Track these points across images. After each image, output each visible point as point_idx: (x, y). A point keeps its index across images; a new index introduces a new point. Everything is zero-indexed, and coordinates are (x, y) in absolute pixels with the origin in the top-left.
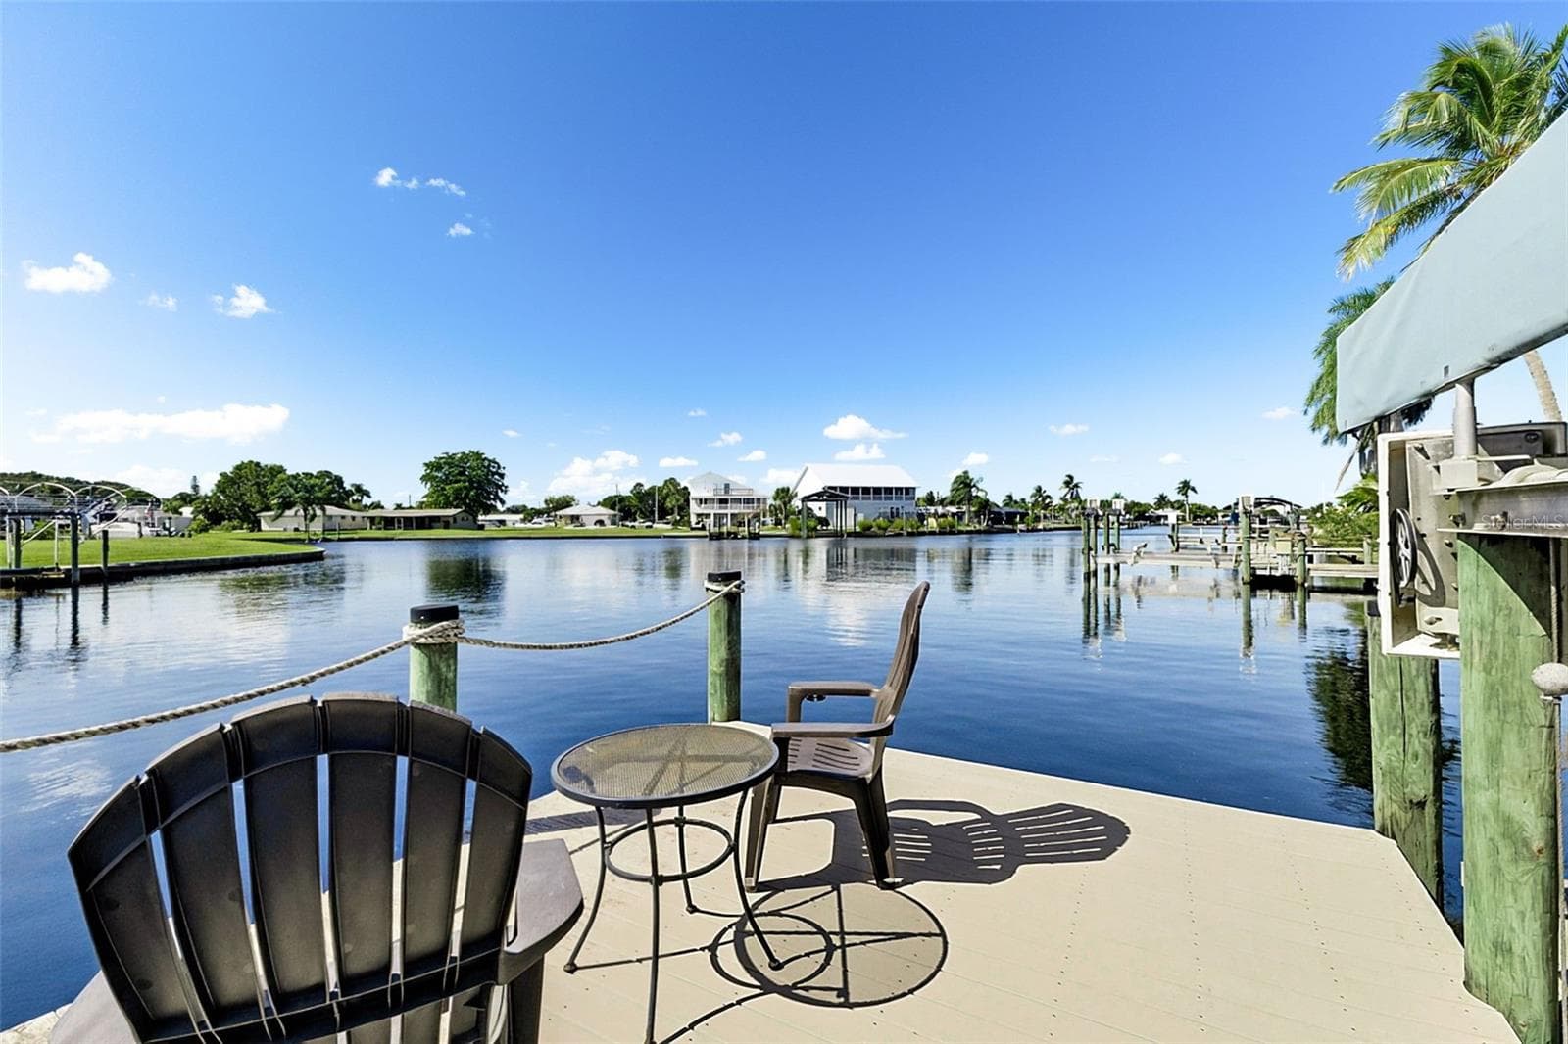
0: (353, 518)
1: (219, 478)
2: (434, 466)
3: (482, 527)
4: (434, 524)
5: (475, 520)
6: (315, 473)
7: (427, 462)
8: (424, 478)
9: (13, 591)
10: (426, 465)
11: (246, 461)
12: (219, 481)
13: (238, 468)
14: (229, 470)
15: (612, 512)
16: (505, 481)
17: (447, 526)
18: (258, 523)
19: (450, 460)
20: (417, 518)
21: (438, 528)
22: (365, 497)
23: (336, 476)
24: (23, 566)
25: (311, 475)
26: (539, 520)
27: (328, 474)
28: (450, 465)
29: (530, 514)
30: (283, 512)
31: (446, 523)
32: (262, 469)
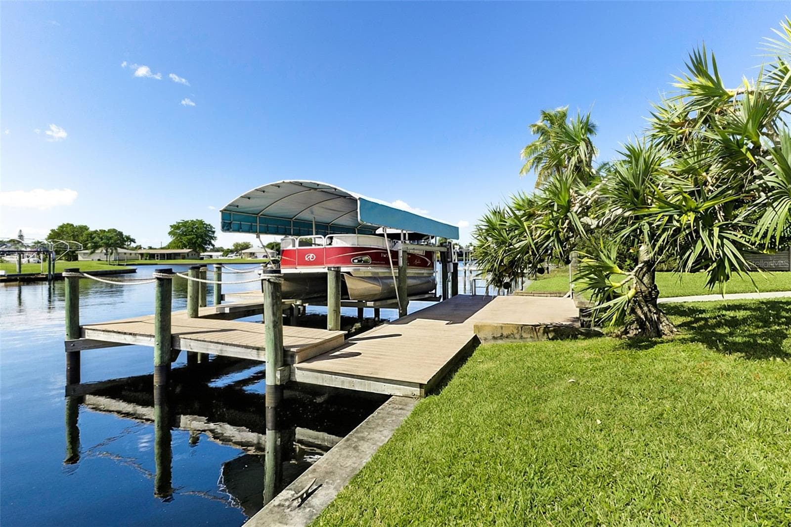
0: (131, 254)
1: (50, 232)
2: (175, 227)
3: (202, 259)
4: (177, 257)
5: (199, 255)
6: (107, 230)
7: (172, 225)
8: (170, 233)
9: (17, 283)
10: (171, 226)
11: (66, 223)
12: (50, 234)
13: (62, 227)
14: (56, 228)
15: (272, 251)
16: (215, 235)
17: (184, 258)
18: (77, 256)
19: (185, 224)
20: (167, 254)
21: (180, 259)
22: (132, 243)
23: (119, 232)
24: (22, 273)
25: (105, 231)
26: (232, 255)
27: (115, 231)
28: (185, 226)
29: (227, 252)
30: (94, 251)
31: (184, 256)
32: (75, 228)
